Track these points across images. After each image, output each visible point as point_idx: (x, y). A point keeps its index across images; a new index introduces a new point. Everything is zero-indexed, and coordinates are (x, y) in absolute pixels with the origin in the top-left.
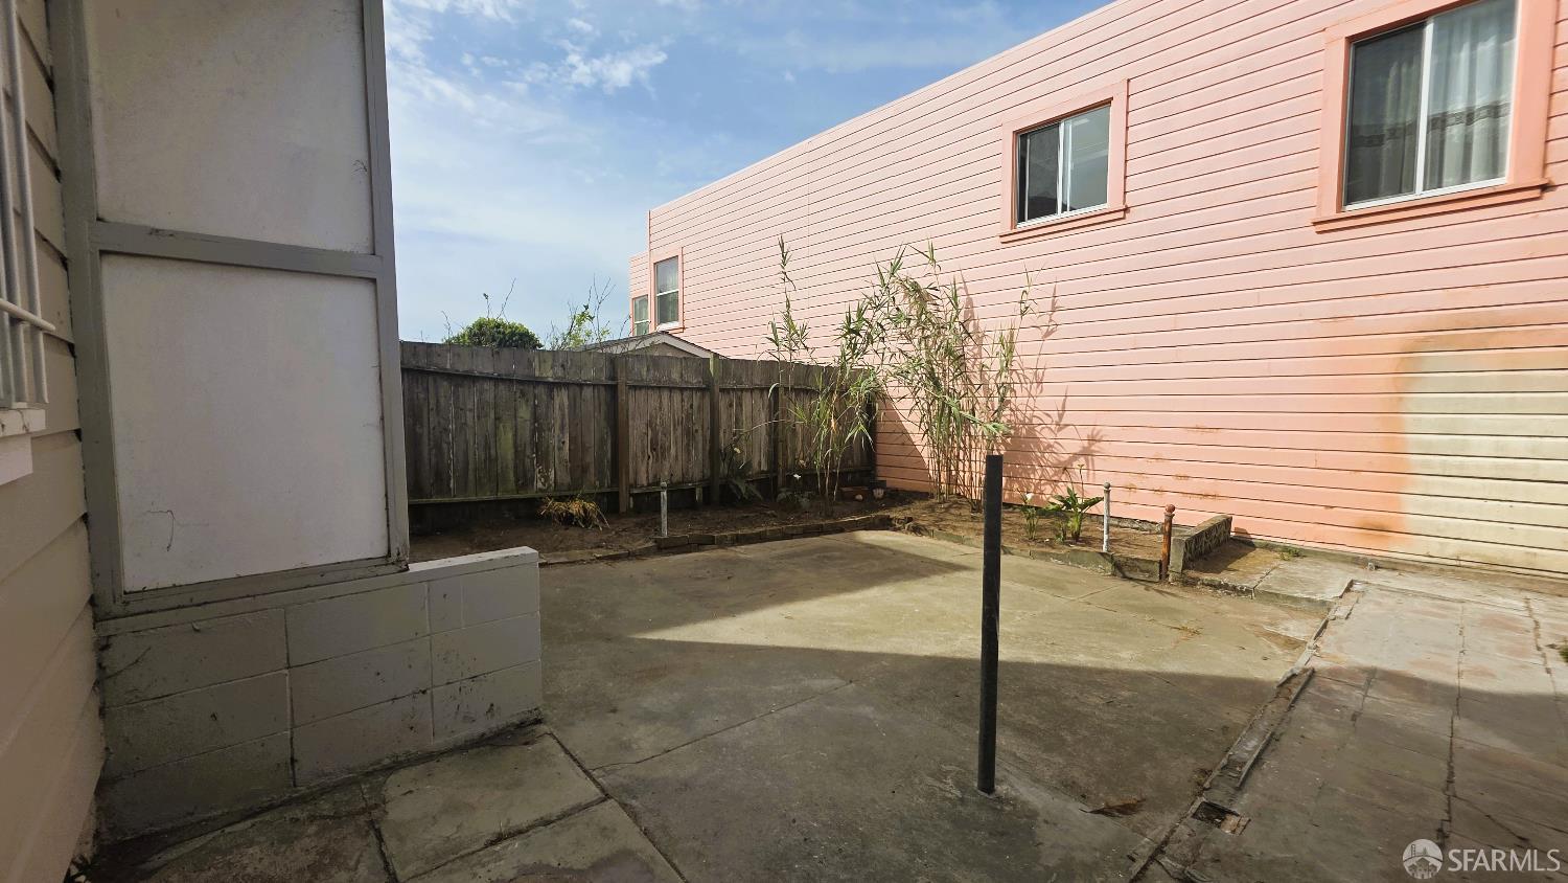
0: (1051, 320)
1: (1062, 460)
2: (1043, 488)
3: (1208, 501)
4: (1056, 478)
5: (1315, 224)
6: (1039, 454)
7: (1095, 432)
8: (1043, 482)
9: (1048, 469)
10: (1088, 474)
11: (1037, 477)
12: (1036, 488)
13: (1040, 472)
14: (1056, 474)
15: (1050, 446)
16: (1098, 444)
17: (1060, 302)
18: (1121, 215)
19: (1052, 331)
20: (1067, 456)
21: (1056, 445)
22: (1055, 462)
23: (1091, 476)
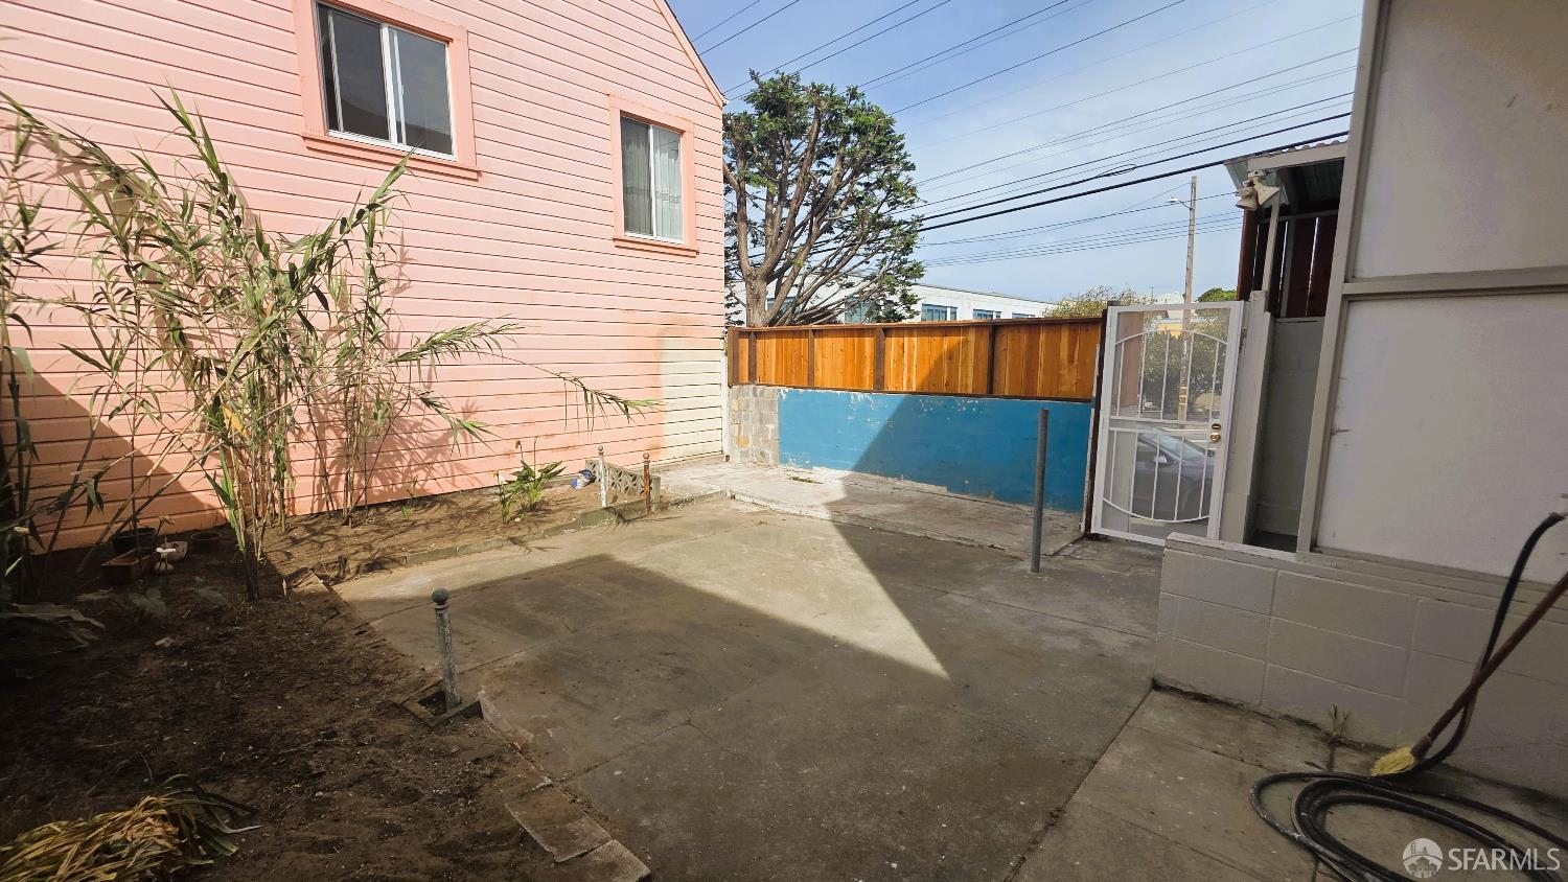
0: (401, 274)
1: (435, 438)
2: (414, 475)
3: (570, 452)
4: (430, 460)
5: (614, 240)
6: (404, 436)
7: (469, 405)
8: (412, 468)
9: (418, 451)
10: (467, 447)
11: (406, 464)
12: (405, 475)
13: (408, 457)
14: (429, 455)
15: (418, 424)
16: (473, 416)
17: (411, 253)
18: (474, 175)
19: (404, 288)
20: (440, 434)
21: (425, 422)
22: (427, 442)
23: (470, 451)
